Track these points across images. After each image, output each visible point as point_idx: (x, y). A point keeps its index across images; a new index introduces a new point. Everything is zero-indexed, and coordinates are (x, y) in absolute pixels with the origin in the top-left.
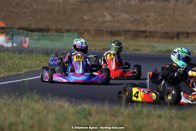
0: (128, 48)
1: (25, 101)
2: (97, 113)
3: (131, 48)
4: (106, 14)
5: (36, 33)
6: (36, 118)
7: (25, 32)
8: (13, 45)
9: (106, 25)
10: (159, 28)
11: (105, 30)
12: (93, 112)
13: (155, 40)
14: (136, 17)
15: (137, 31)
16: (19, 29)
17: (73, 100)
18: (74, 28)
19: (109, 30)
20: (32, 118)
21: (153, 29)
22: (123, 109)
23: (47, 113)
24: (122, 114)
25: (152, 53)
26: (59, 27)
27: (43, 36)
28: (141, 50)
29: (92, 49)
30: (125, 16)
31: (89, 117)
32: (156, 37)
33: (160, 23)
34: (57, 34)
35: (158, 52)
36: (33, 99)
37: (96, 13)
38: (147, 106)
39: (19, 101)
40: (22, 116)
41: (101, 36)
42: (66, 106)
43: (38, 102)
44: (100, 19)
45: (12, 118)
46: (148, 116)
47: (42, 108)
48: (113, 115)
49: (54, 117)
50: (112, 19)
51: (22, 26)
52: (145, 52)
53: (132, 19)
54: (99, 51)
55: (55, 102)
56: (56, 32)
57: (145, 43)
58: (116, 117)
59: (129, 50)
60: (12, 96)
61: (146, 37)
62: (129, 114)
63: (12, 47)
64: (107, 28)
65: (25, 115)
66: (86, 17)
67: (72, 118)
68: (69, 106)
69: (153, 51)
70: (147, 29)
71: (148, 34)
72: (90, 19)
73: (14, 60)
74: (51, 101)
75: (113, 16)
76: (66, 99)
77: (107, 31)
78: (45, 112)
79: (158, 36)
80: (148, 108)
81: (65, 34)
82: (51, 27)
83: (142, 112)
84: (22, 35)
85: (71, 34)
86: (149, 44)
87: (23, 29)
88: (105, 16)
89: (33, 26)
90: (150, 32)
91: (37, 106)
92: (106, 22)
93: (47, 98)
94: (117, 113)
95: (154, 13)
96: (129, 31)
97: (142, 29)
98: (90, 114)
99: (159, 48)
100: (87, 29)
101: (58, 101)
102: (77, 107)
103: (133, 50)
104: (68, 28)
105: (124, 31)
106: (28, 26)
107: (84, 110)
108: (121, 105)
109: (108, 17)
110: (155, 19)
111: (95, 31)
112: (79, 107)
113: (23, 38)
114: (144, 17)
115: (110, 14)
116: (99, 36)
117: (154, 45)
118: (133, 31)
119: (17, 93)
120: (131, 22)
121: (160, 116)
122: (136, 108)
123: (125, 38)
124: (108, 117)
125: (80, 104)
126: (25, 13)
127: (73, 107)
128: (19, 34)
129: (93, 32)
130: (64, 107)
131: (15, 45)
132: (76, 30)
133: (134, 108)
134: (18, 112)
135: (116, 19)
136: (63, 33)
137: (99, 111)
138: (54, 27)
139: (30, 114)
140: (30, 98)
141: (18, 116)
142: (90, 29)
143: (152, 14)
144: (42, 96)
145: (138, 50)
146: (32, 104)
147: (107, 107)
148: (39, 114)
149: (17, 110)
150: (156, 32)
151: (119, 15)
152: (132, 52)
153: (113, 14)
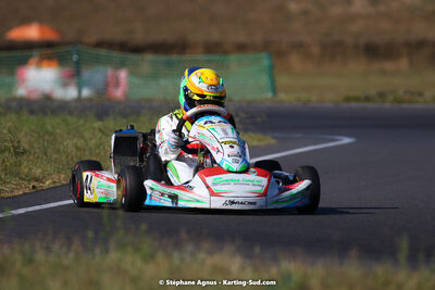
5: (149, 57)
8: (80, 92)
11: (350, 40)
16: (99, 45)
19: (362, 42)
26: (216, 36)
27: (169, 64)
56: (207, 52)
59: (421, 100)
63: (79, 99)
66: (293, 6)
81: (233, 57)
82: (191, 38)
87: (109, 45)
89: (140, 36)
104: (241, 37)
123: (411, 64)
128: (98, 61)
129: (317, 50)
131: (86, 93)
136: (226, 53)
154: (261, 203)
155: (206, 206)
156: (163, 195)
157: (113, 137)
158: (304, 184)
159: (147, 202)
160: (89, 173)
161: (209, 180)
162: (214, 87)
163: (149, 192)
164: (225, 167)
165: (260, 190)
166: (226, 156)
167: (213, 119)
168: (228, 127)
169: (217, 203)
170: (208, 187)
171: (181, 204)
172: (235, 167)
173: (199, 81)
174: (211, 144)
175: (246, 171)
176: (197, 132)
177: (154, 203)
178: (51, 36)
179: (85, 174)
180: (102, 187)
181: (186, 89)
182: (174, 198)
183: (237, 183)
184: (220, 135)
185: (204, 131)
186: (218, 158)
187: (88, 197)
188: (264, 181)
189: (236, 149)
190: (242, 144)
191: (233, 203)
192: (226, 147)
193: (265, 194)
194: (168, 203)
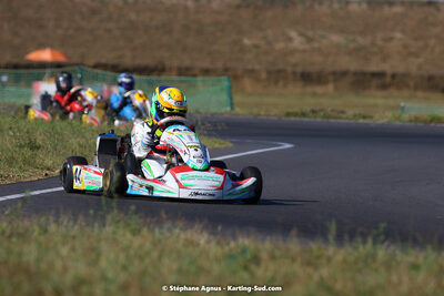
0: (343, 112)
1: (109, 229)
2: (273, 257)
3: (350, 112)
4: (293, 34)
6: (136, 267)
7: (110, 74)
9: (293, 60)
10: (413, 66)
11: (290, 69)
12: (264, 255)
13: (406, 93)
14: (361, 40)
15: (363, 74)
16: (96, 66)
17: (219, 228)
18: (220, 65)
19: (299, 70)
20: (125, 268)
21: (401, 69)
22: (331, 250)
23: (160, 257)
24: (329, 260)
25: (398, 123)
26: (187, 63)
27: (150, 84)
28: (371, 117)
29: (262, 113)
30: (336, 38)
31: (253, 267)
32: (407, 86)
33: (416, 55)
34: (183, 78)
35: (411, 121)
36: (127, 225)
37: (270, 33)
38: (386, 243)
39: (96, 230)
40: (103, 263)
41: (281, 83)
42: (202, 242)
43: (139, 231)
44: (280, 46)
45: (80, 268)
46: (388, 266)
47: (148, 245)
48: (309, 263)
49: (175, 266)
50: (307, 47)
51: (103, 61)
52: (381, 121)
53: (352, 46)
54: (276, 118)
55: (177, 231)
56: (180, 74)
57: (380, 101)
58: (316, 268)
59: (344, 116)
60: (81, 217)
61: (384, 87)
62: (345, 261)
64: (295, 65)
65: (109, 260)
66: (246, 42)
67: (216, 269)
68: (208, 242)
69: (398, 118)
70: (386, 67)
71: (388, 79)
72: (256, 46)
73: (83, 137)
74: (170, 230)
75: (309, 40)
76: (201, 226)
77: (294, 73)
78: (155, 254)
79: (412, 83)
80: (389, 246)
81: (200, 79)
82: (167, 63)
83: (374, 256)
84: (104, 80)
85: (215, 78)
86: (391, 102)
87: (104, 67)
88: (290, 39)
89: (128, 61)
90: (394, 76)
91: (137, 241)
92: (293, 52)
93: (159, 223)
94: (319, 257)
95: (403, 31)
96: (344, 74)
97: (373, 67)
98: (256, 260)
99: (413, 113)
100: (249, 67)
101: (184, 229)
102: (228, 244)
103: (355, 116)
104: (206, 64)
105: (334, 73)
106: (115, 62)
107: (244, 251)
108: (326, 240)
109: (298, 42)
110: (405, 46)
111: (269, 73)
112: (232, 244)
113: (105, 87)
114: (379, 43)
115: (301, 34)
116: (276, 82)
117: (402, 104)
118: (355, 74)
119: (91, 212)
120: (349, 53)
121: (415, 267)
122: (361, 248)
123: (336, 89)
124: (297, 268)
125: (234, 238)
126: (109, 31)
127: (218, 243)
128: (95, 78)
129: (264, 75)
130: (198, 245)
132: (226, 71)
133: (355, 248)
134: (93, 254)
135: (316, 45)
136: (195, 76)
137: (278, 253)
138: (175, 63)
139: (122, 258)
140: (121, 224)
141: (94, 263)
142: (257, 67)
143: (398, 35)
144: (148, 220)
145: (364, 117)
146: (126, 237)
147: (294, 245)
148: (141, 258)
149: (93, 249)
150: (406, 75)
151: (324, 37)
152: (352, 121)
153: (310, 33)
154: (218, 195)
155: (176, 196)
156: (141, 186)
157: (99, 139)
158: (250, 181)
159: (129, 191)
160: (78, 167)
161: (179, 176)
162: (180, 103)
163: (130, 183)
164: (190, 166)
165: (219, 184)
166: (192, 158)
167: (179, 127)
168: (192, 134)
169: (185, 194)
170: (177, 181)
171: (156, 194)
172: (199, 166)
173: (168, 97)
174: (180, 147)
175: (207, 170)
176: (168, 137)
177: (134, 193)
178: (60, 58)
179: (74, 168)
180: (90, 178)
181: (157, 103)
182: (150, 189)
183: (200, 179)
184: (186, 140)
185: (174, 137)
186: (185, 159)
187: (77, 185)
188: (221, 178)
189: (200, 152)
190: (203, 148)
191: (197, 194)
192: (192, 150)
193: (221, 188)
194: (145, 192)
